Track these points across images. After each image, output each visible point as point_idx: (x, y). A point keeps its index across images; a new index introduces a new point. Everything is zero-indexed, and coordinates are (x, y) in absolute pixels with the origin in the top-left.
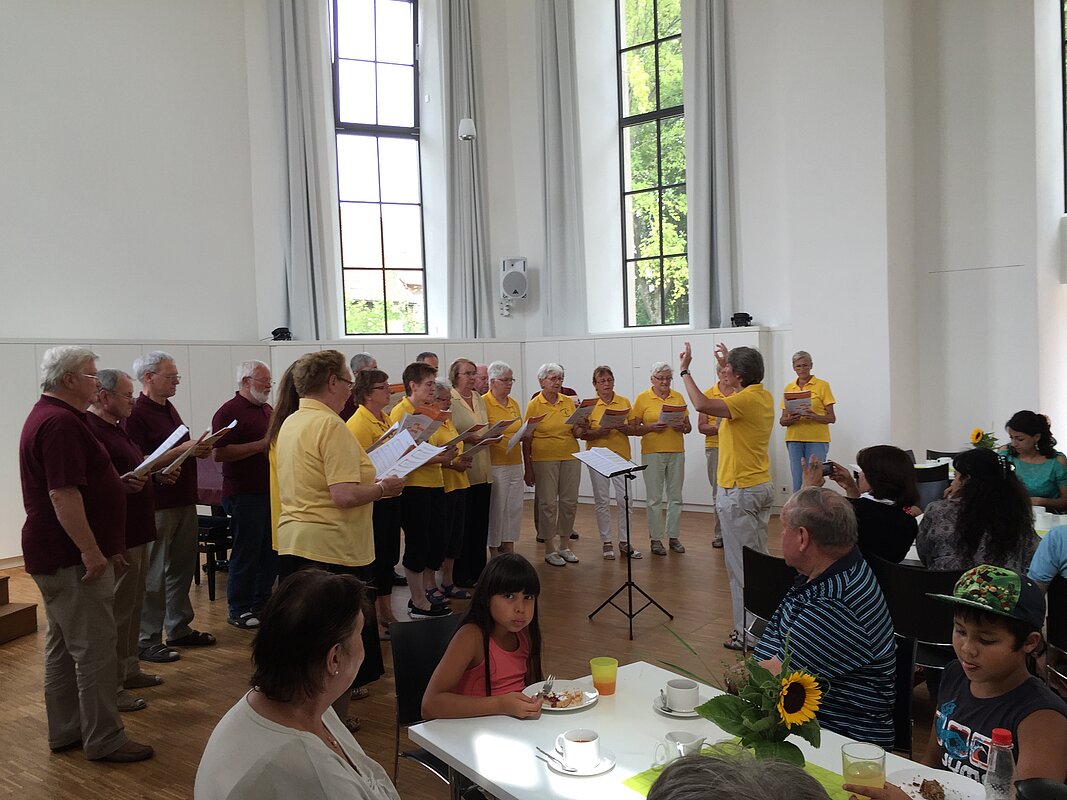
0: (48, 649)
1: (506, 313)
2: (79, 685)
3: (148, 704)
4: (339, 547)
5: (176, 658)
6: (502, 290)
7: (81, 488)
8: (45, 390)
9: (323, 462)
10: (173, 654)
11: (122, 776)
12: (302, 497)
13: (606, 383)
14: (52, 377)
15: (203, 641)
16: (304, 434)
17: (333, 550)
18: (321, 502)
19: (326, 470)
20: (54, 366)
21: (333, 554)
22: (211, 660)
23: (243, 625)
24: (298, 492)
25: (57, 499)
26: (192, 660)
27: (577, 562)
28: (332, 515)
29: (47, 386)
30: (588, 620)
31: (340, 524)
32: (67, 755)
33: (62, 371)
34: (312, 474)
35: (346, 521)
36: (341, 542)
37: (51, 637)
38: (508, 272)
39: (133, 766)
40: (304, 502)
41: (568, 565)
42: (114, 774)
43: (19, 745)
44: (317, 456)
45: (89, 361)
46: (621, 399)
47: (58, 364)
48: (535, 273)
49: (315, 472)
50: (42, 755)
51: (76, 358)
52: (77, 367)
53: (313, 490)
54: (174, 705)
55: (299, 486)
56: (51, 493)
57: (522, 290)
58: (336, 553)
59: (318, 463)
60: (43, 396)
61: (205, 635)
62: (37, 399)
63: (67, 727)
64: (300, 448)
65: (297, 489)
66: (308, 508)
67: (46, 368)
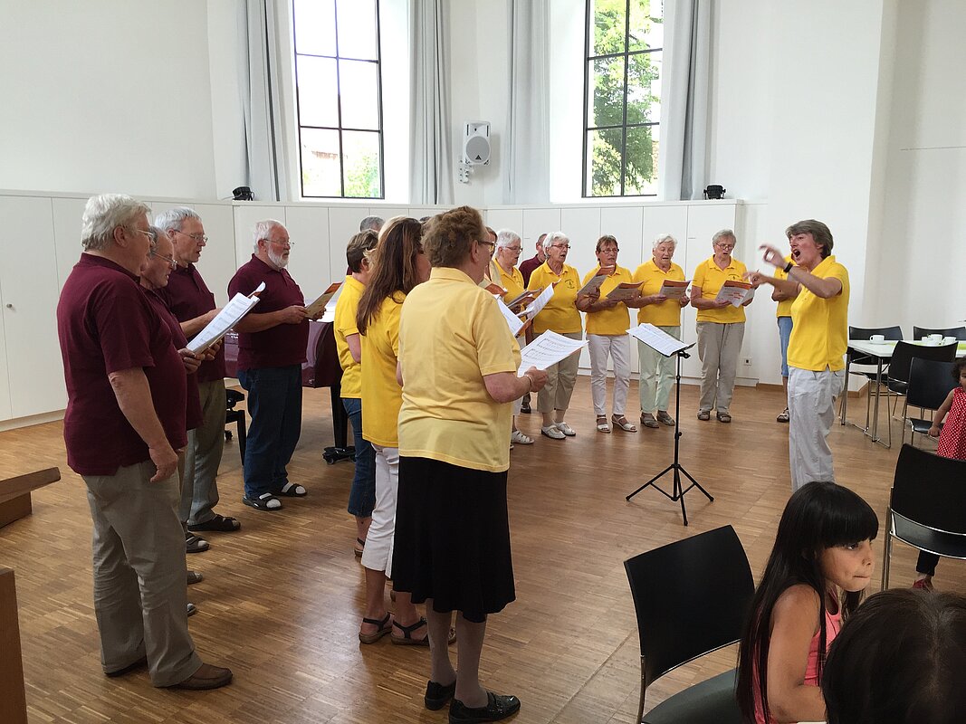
0: (97, 558)
1: (466, 179)
2: (143, 604)
3: (198, 607)
4: (488, 450)
5: (205, 548)
6: (465, 156)
7: (146, 370)
8: (89, 248)
9: (475, 346)
10: (202, 543)
11: (207, 710)
12: (445, 388)
13: (612, 253)
14: (101, 230)
15: (226, 526)
16: (451, 311)
17: (481, 453)
18: (468, 395)
19: (480, 358)
20: (103, 218)
21: (480, 459)
22: (245, 549)
23: (263, 507)
24: (441, 383)
25: (119, 385)
26: (222, 549)
27: (574, 435)
28: (481, 412)
29: (91, 242)
30: (626, 502)
31: (489, 422)
32: (128, 681)
33: (112, 224)
34: (459, 359)
35: (495, 418)
36: (489, 444)
37: (102, 545)
38: (470, 137)
39: (213, 694)
40: (449, 394)
41: (568, 439)
42: (194, 707)
43: (63, 667)
44: (470, 339)
45: (141, 213)
46: (623, 270)
47: (108, 214)
48: (497, 138)
49: (464, 358)
50: (95, 681)
51: (128, 209)
52: (130, 220)
53: (460, 381)
54: (227, 608)
55: (441, 374)
56: (111, 377)
57: (483, 156)
58: (485, 458)
59: (471, 348)
60: (83, 254)
61: (229, 520)
62: (77, 259)
63: (126, 647)
64: (446, 329)
65: (438, 378)
66: (451, 403)
67: (90, 220)
